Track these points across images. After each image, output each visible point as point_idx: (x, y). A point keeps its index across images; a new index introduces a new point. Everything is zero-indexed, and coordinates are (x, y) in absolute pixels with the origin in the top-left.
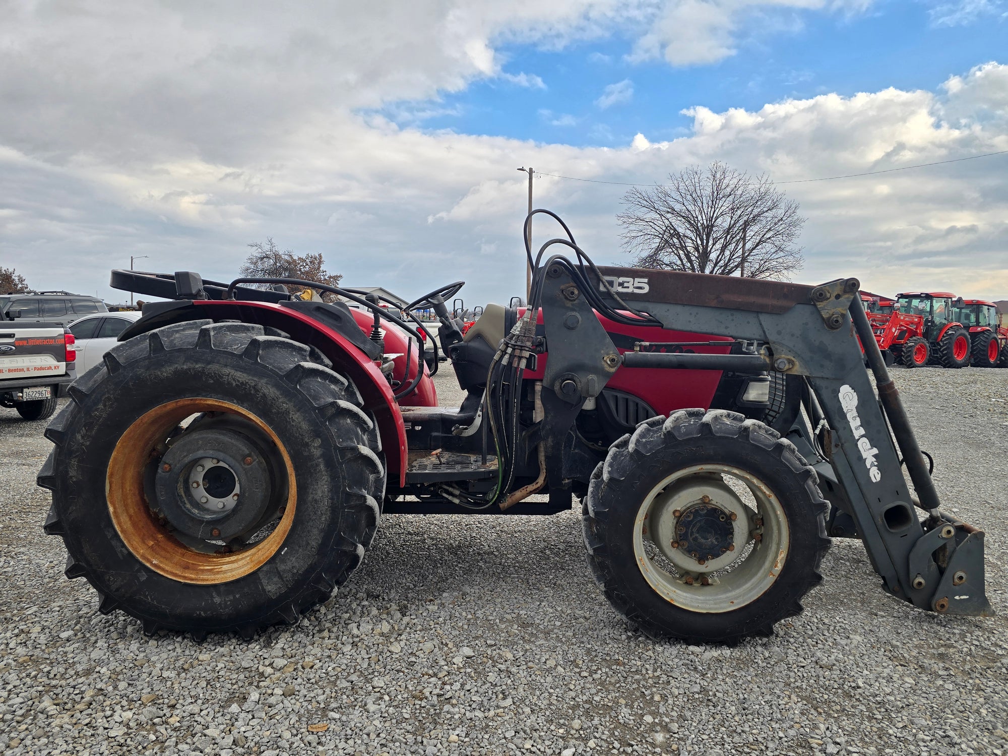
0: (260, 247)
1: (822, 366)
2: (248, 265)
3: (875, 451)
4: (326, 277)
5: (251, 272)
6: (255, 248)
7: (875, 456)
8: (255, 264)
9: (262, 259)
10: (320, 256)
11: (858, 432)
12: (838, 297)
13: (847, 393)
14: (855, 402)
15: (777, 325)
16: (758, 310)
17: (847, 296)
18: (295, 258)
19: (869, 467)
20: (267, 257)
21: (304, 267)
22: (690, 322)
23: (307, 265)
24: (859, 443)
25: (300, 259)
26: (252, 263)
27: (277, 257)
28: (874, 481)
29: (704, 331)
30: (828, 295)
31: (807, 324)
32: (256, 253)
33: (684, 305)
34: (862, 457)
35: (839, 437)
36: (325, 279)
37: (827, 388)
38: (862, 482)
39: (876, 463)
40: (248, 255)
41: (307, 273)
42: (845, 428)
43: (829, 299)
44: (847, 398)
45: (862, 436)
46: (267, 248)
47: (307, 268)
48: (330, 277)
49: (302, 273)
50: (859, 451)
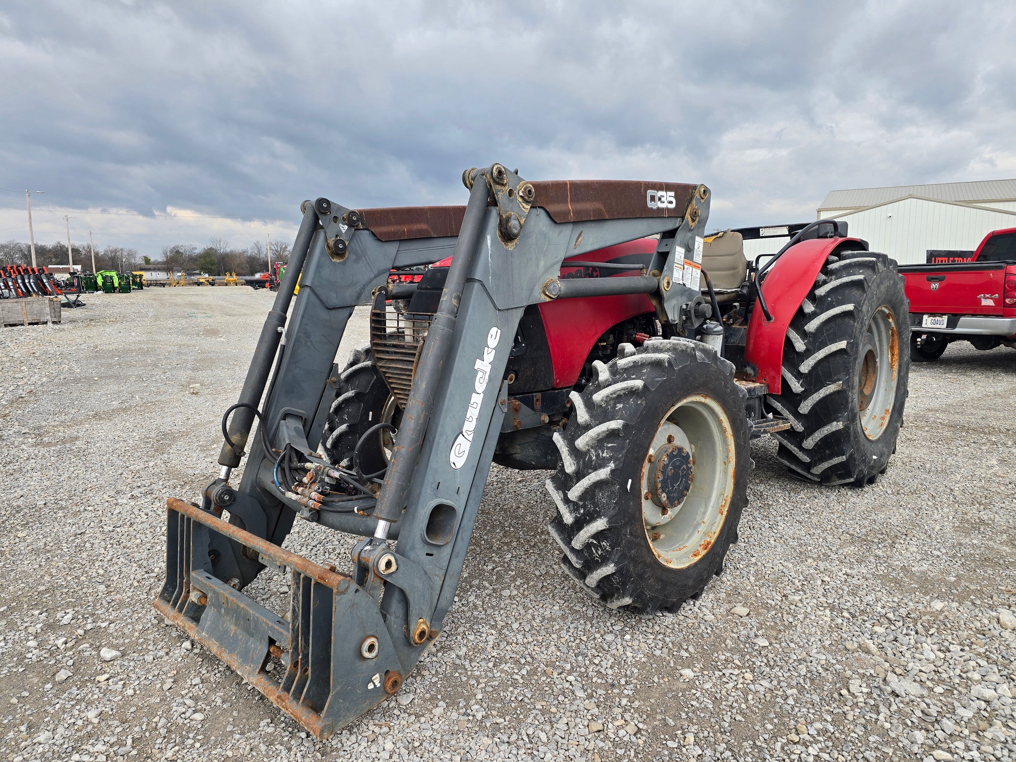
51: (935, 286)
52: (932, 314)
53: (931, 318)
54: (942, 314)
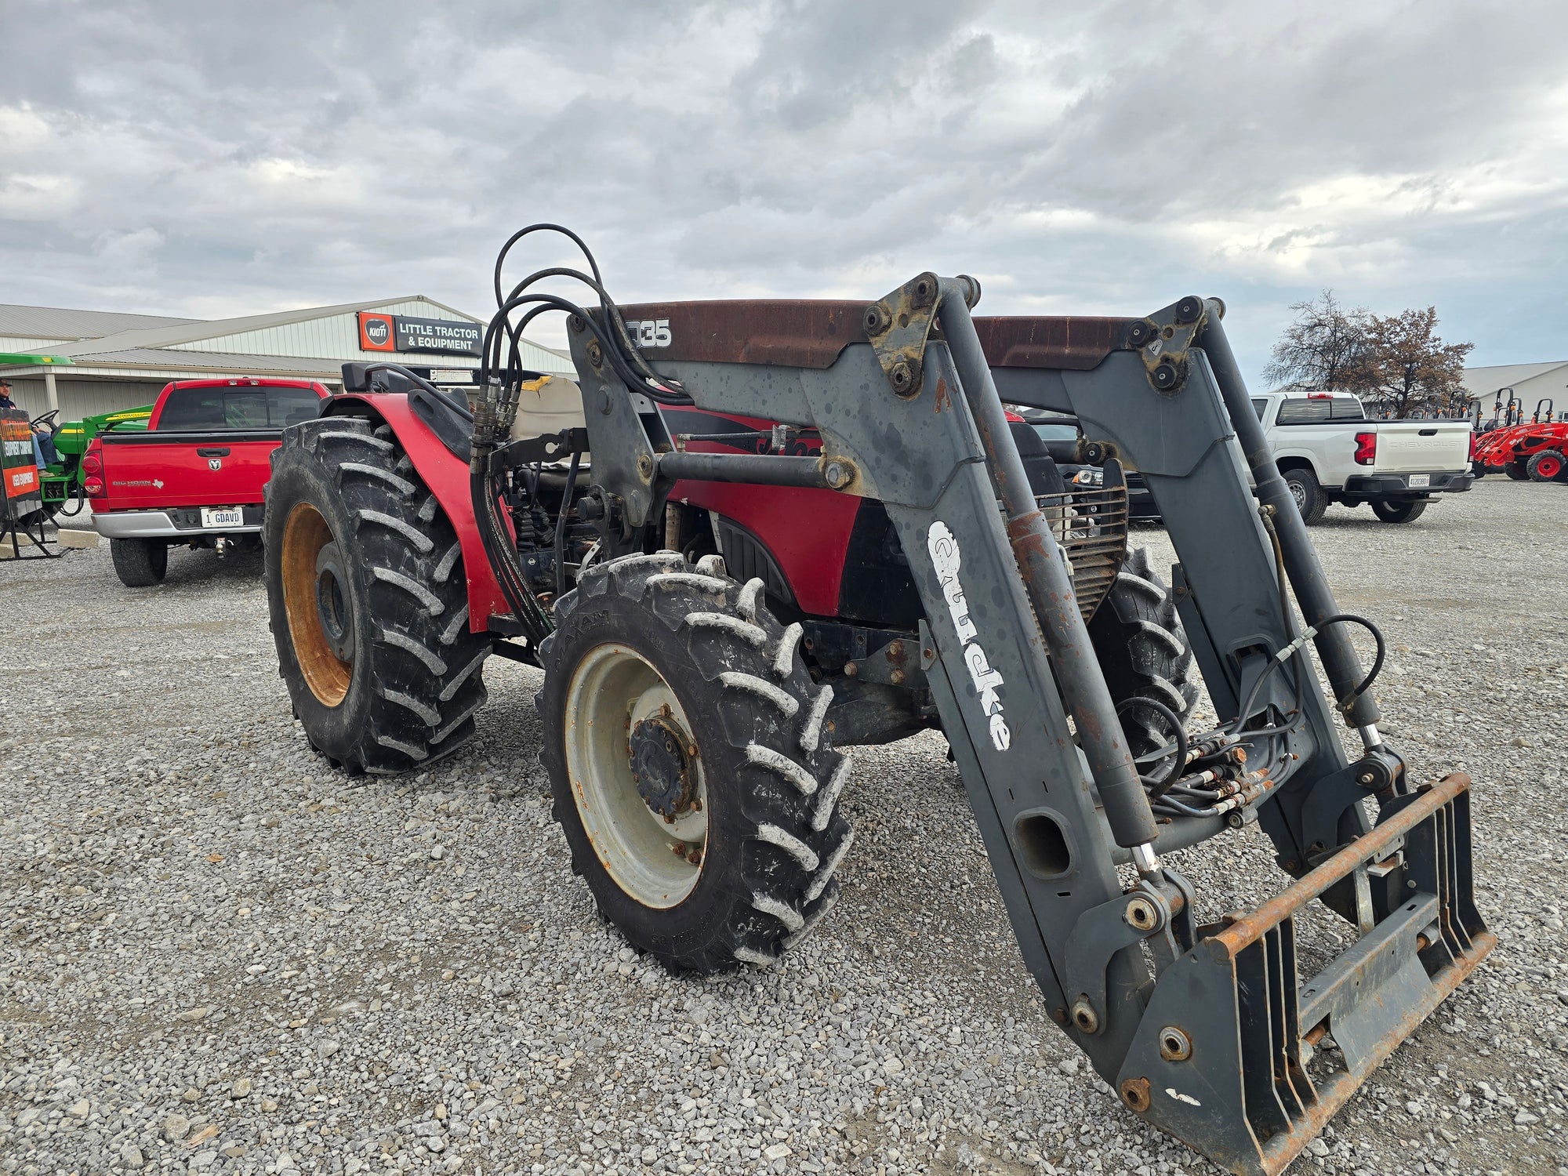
0: (1310, 308)
1: (894, 478)
2: (1287, 340)
3: (997, 679)
4: (1439, 350)
5: (1291, 353)
6: (1301, 311)
7: (998, 690)
8: (1299, 337)
9: (1311, 328)
10: (1431, 312)
11: (966, 631)
12: (904, 320)
13: (940, 541)
14: (955, 562)
15: (825, 392)
16: (795, 364)
17: (916, 317)
18: (1382, 320)
19: (988, 714)
20: (1320, 324)
21: (1397, 334)
22: (721, 393)
23: (1403, 329)
24: (968, 655)
25: (1390, 321)
26: (1293, 337)
27: (1338, 322)
28: (999, 747)
29: (738, 410)
30: (885, 319)
31: (865, 387)
32: (1302, 319)
33: (713, 363)
34: (975, 689)
35: (931, 632)
36: (1437, 354)
37: (908, 527)
38: (978, 745)
39: (1000, 708)
40: (1288, 324)
41: (1401, 344)
42: (941, 618)
43: (887, 327)
44: (942, 552)
45: (973, 640)
46: (1320, 309)
47: (1403, 337)
48: (1447, 349)
49: (1393, 346)
50: (969, 673)
51: (215, 464)
52: (213, 507)
53: (215, 513)
54: (231, 506)
